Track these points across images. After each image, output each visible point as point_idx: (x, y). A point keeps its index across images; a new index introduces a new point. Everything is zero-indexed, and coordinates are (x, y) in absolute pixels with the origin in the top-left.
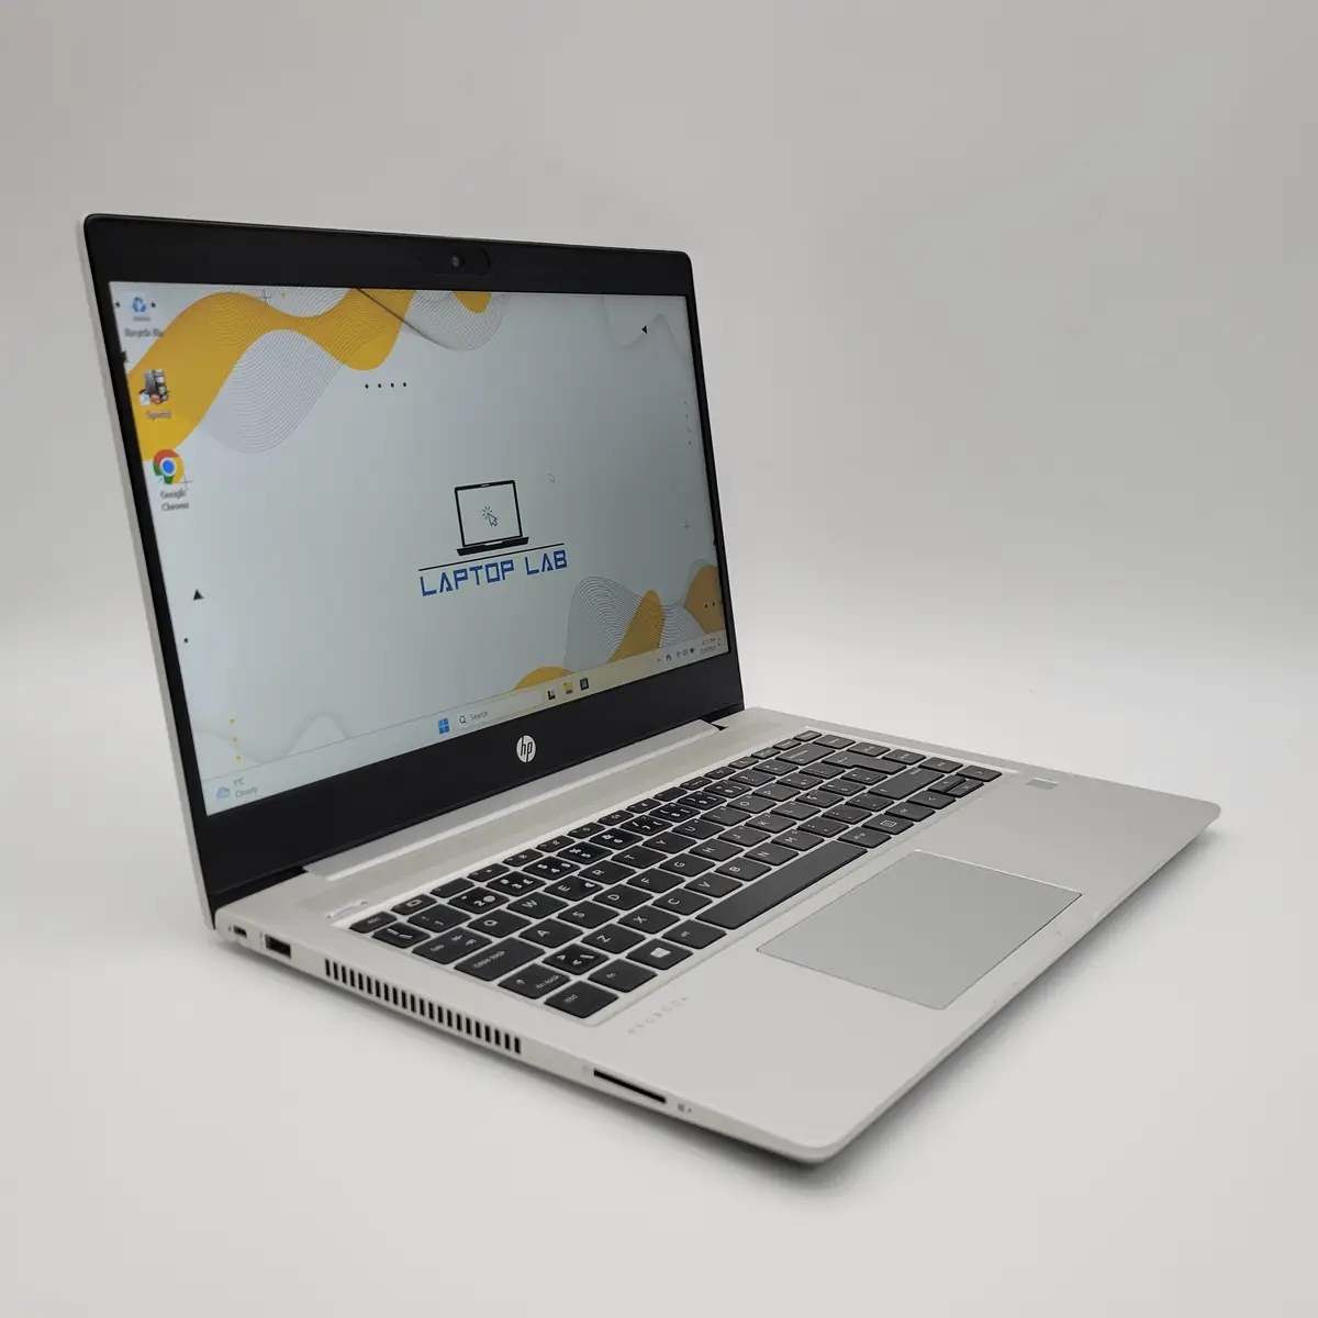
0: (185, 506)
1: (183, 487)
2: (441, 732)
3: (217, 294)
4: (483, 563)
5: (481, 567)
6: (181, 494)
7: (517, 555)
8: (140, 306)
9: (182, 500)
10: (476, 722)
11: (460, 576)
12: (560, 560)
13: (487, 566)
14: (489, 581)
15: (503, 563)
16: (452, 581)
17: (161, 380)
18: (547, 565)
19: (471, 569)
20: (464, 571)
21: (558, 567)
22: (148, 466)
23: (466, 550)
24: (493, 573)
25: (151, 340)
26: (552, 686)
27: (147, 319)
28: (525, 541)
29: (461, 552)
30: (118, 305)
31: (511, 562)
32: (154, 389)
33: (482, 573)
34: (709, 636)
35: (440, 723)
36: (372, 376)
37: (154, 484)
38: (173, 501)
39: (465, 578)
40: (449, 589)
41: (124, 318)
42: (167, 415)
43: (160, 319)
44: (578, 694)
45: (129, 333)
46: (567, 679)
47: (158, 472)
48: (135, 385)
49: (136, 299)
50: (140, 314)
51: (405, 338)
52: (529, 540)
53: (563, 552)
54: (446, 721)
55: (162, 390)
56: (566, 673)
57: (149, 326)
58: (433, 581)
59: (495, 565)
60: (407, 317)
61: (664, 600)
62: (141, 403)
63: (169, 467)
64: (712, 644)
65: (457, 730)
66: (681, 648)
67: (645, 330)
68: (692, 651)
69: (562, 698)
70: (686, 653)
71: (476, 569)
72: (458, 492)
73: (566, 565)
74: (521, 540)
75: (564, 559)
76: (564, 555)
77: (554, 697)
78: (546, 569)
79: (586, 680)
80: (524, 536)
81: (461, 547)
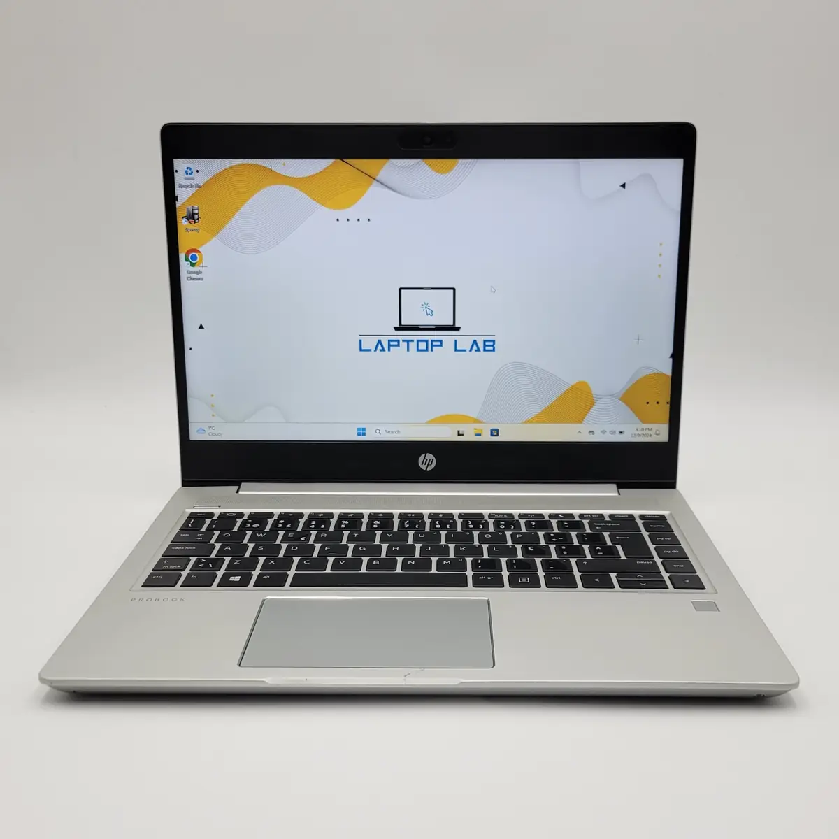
0: (201, 279)
1: (201, 269)
2: (359, 434)
3: (239, 165)
4: (415, 339)
5: (412, 341)
6: (199, 272)
7: (448, 338)
8: (189, 172)
9: (199, 276)
10: (391, 435)
11: (393, 344)
12: (490, 346)
13: (418, 341)
14: (418, 350)
15: (432, 341)
16: (386, 347)
17: (196, 211)
18: (475, 347)
19: (404, 341)
20: (398, 341)
21: (485, 350)
22: (182, 256)
23: (400, 328)
24: (422, 346)
25: (194, 190)
26: (462, 428)
27: (193, 179)
28: (458, 329)
29: (396, 329)
30: (177, 171)
31: (441, 341)
32: (192, 216)
33: (413, 345)
34: (645, 426)
35: (359, 429)
36: (343, 214)
37: (184, 266)
38: (194, 276)
39: (398, 345)
40: (383, 350)
41: (179, 178)
42: (198, 230)
43: (200, 179)
44: (486, 437)
45: (180, 186)
46: (477, 426)
47: (187, 260)
48: (181, 213)
49: (188, 168)
50: (189, 176)
51: (374, 190)
52: (461, 330)
53: (494, 341)
54: (364, 429)
55: (196, 217)
56: (478, 421)
57: (193, 182)
58: (370, 343)
59: (427, 341)
60: (378, 177)
61: (596, 390)
62: (183, 223)
63: (194, 258)
64: (648, 432)
65: (371, 436)
66: (608, 428)
67: (623, 186)
68: (621, 433)
69: (470, 437)
70: (613, 433)
71: (408, 341)
72: (402, 291)
73: (493, 350)
74: (454, 328)
75: (493, 346)
76: (494, 344)
77: (463, 435)
78: (473, 350)
79: (497, 431)
80: (457, 325)
81: (398, 325)
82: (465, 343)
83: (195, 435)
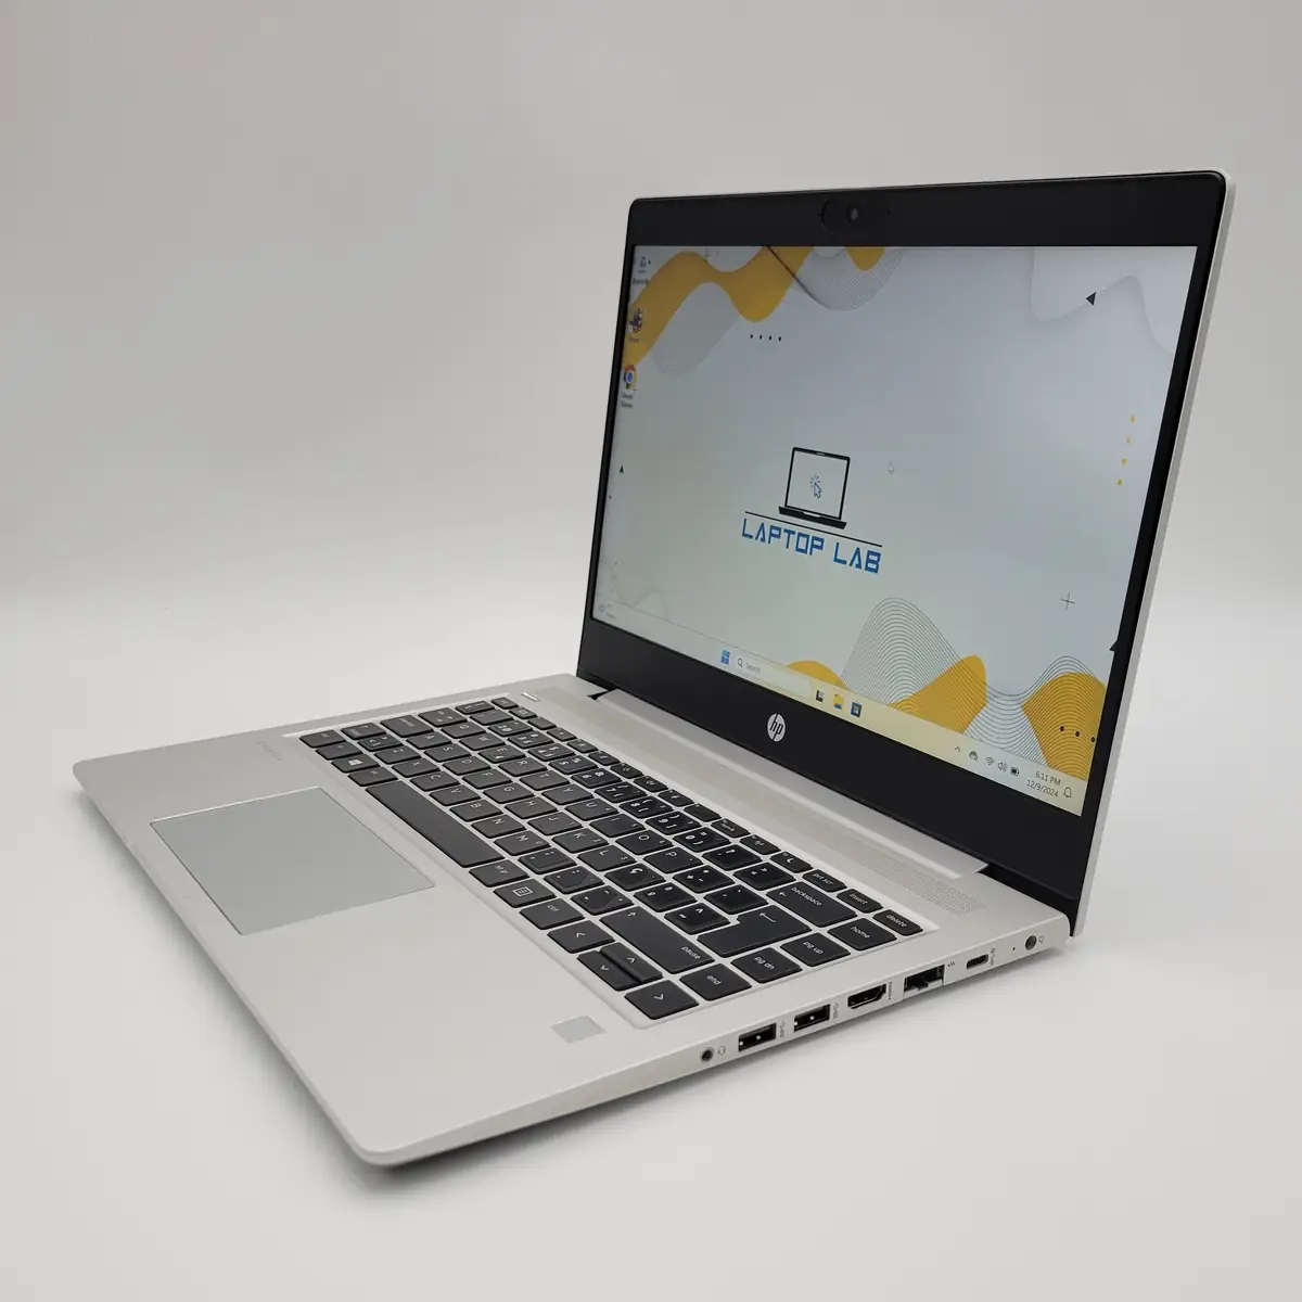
0: (631, 406)
1: (633, 393)
2: (723, 660)
3: (682, 254)
4: (798, 530)
5: (794, 533)
7: (830, 539)
8: (644, 262)
9: (631, 402)
10: (749, 672)
11: (775, 533)
12: (872, 563)
13: (800, 535)
14: (797, 548)
15: (815, 538)
16: (767, 535)
17: (641, 315)
18: (856, 561)
19: (785, 530)
20: (779, 529)
21: (867, 568)
23: (785, 511)
24: (803, 540)
25: (644, 286)
27: (645, 272)
28: (842, 525)
29: (783, 511)
30: (635, 261)
31: (822, 540)
32: (637, 322)
33: (793, 538)
34: (1052, 773)
35: (724, 652)
36: (757, 328)
37: (622, 386)
38: (627, 401)
39: (778, 536)
40: (764, 539)
41: (636, 271)
42: (638, 341)
43: (650, 273)
44: (845, 714)
45: (635, 281)
46: (840, 691)
47: (625, 379)
49: (644, 257)
50: (643, 268)
51: (794, 293)
52: (846, 527)
53: (878, 555)
54: (728, 654)
55: (640, 322)
56: (839, 684)
57: (645, 277)
58: (753, 526)
59: (807, 536)
60: (798, 275)
61: (992, 678)
62: (630, 328)
63: (631, 377)
64: (1052, 785)
65: (732, 668)
66: (998, 757)
67: (1091, 299)
68: (1014, 771)
69: (826, 707)
70: (1002, 767)
71: (790, 532)
72: (796, 452)
73: (876, 571)
74: (838, 523)
75: (876, 563)
76: (879, 560)
77: (821, 700)
78: (854, 565)
80: (843, 520)
81: (783, 506)
82: (847, 552)
83: (596, 612)
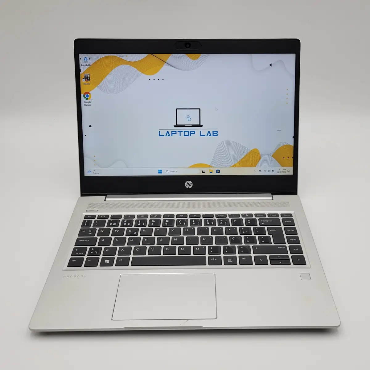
0: (90, 105)
1: (90, 101)
2: (159, 173)
3: (108, 56)
4: (183, 130)
5: (182, 131)
6: (90, 102)
7: (197, 130)
8: (86, 59)
9: (90, 104)
10: (173, 173)
11: (174, 133)
12: (215, 133)
13: (184, 132)
14: (184, 135)
15: (191, 132)
16: (171, 134)
17: (89, 76)
19: (178, 131)
20: (176, 132)
21: (213, 135)
22: (82, 95)
23: (177, 126)
24: (186, 133)
25: (88, 67)
26: (204, 169)
27: (87, 62)
28: (202, 126)
29: (175, 126)
30: (80, 59)
31: (194, 132)
32: (87, 78)
33: (182, 133)
34: (283, 168)
35: (159, 170)
36: (152, 77)
37: (83, 99)
38: (87, 104)
39: (176, 133)
40: (169, 135)
41: (81, 62)
42: (89, 84)
43: (91, 62)
44: (215, 174)
45: (82, 65)
46: (211, 169)
47: (84, 97)
48: (82, 76)
49: (85, 58)
50: (86, 61)
52: (203, 126)
53: (217, 131)
54: (161, 170)
55: (89, 78)
56: (210, 166)
57: (88, 64)
58: (164, 133)
59: (188, 132)
60: (167, 62)
61: (261, 152)
62: (83, 81)
63: (87, 96)
64: (284, 171)
65: (164, 173)
66: (267, 169)
67: (271, 65)
68: (273, 171)
69: (207, 173)
70: (269, 171)
71: (180, 132)
72: (177, 110)
73: (217, 135)
74: (200, 126)
75: (217, 133)
76: (217, 132)
77: (204, 173)
78: (208, 135)
79: (219, 171)
80: (201, 125)
81: (176, 125)
82: (205, 132)
83: (87, 174)
